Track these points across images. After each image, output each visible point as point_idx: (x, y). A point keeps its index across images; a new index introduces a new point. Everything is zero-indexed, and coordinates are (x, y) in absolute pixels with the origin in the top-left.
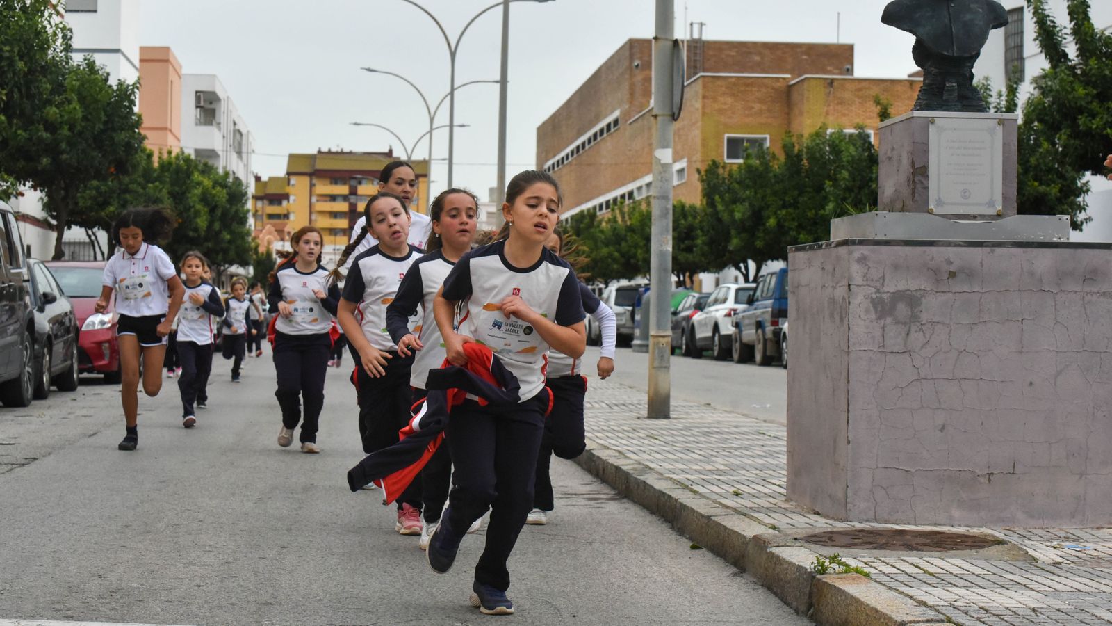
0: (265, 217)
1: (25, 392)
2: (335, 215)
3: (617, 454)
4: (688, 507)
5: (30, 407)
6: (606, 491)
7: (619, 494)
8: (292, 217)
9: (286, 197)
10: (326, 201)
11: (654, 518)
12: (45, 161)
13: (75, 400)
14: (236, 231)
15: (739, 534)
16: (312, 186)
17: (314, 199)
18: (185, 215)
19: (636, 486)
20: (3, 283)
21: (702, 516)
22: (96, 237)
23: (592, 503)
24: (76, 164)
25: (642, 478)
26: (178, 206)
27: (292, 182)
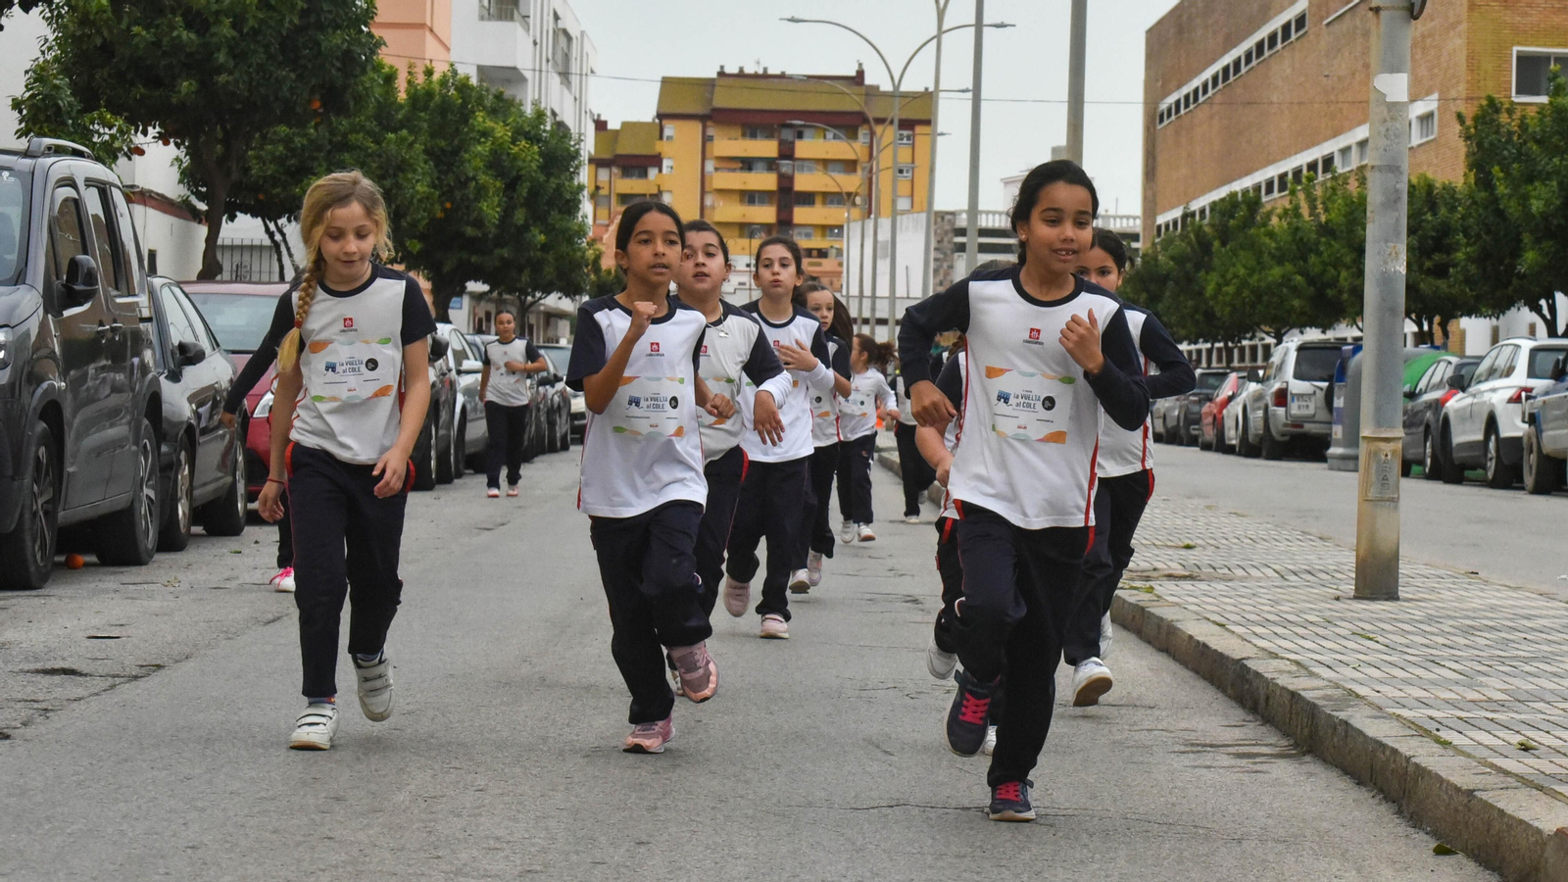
0: (614, 200)
1: (141, 536)
2: (750, 197)
3: (1294, 668)
4: (1430, 771)
5: (150, 566)
6: (1270, 740)
7: (1296, 745)
9: (656, 161)
10: (733, 170)
11: (1364, 794)
12: (186, 86)
13: (240, 552)
14: (557, 226)
15: (1528, 826)
16: (706, 140)
17: (710, 166)
18: (458, 195)
19: (1329, 732)
20: (101, 324)
21: (1458, 789)
22: (283, 235)
23: (1244, 762)
24: (246, 94)
25: (1342, 715)
26: (443, 177)
27: (667, 132)
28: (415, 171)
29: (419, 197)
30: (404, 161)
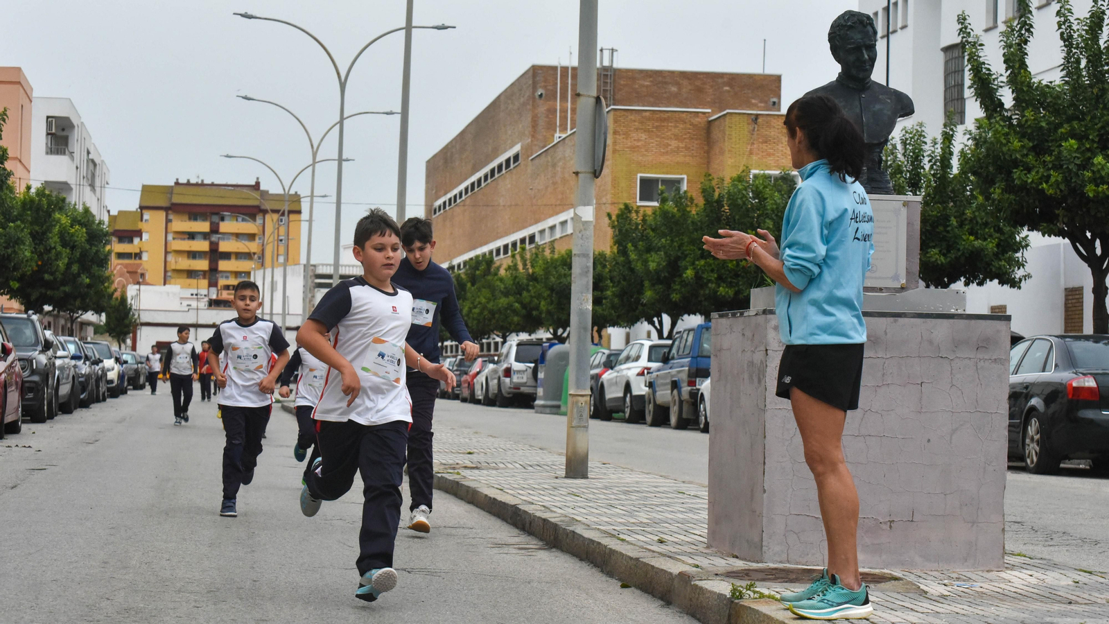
2: (193, 255)
3: (542, 508)
4: (617, 551)
6: (533, 543)
7: (547, 544)
8: (145, 257)
9: (139, 233)
10: (184, 239)
11: (584, 564)
14: (96, 274)
15: (665, 571)
16: (168, 221)
17: (170, 237)
18: (46, 257)
19: (565, 537)
21: (631, 558)
23: (523, 551)
25: (571, 528)
26: (37, 247)
27: (146, 217)
28: (24, 244)
29: (26, 259)
30: (19, 238)
